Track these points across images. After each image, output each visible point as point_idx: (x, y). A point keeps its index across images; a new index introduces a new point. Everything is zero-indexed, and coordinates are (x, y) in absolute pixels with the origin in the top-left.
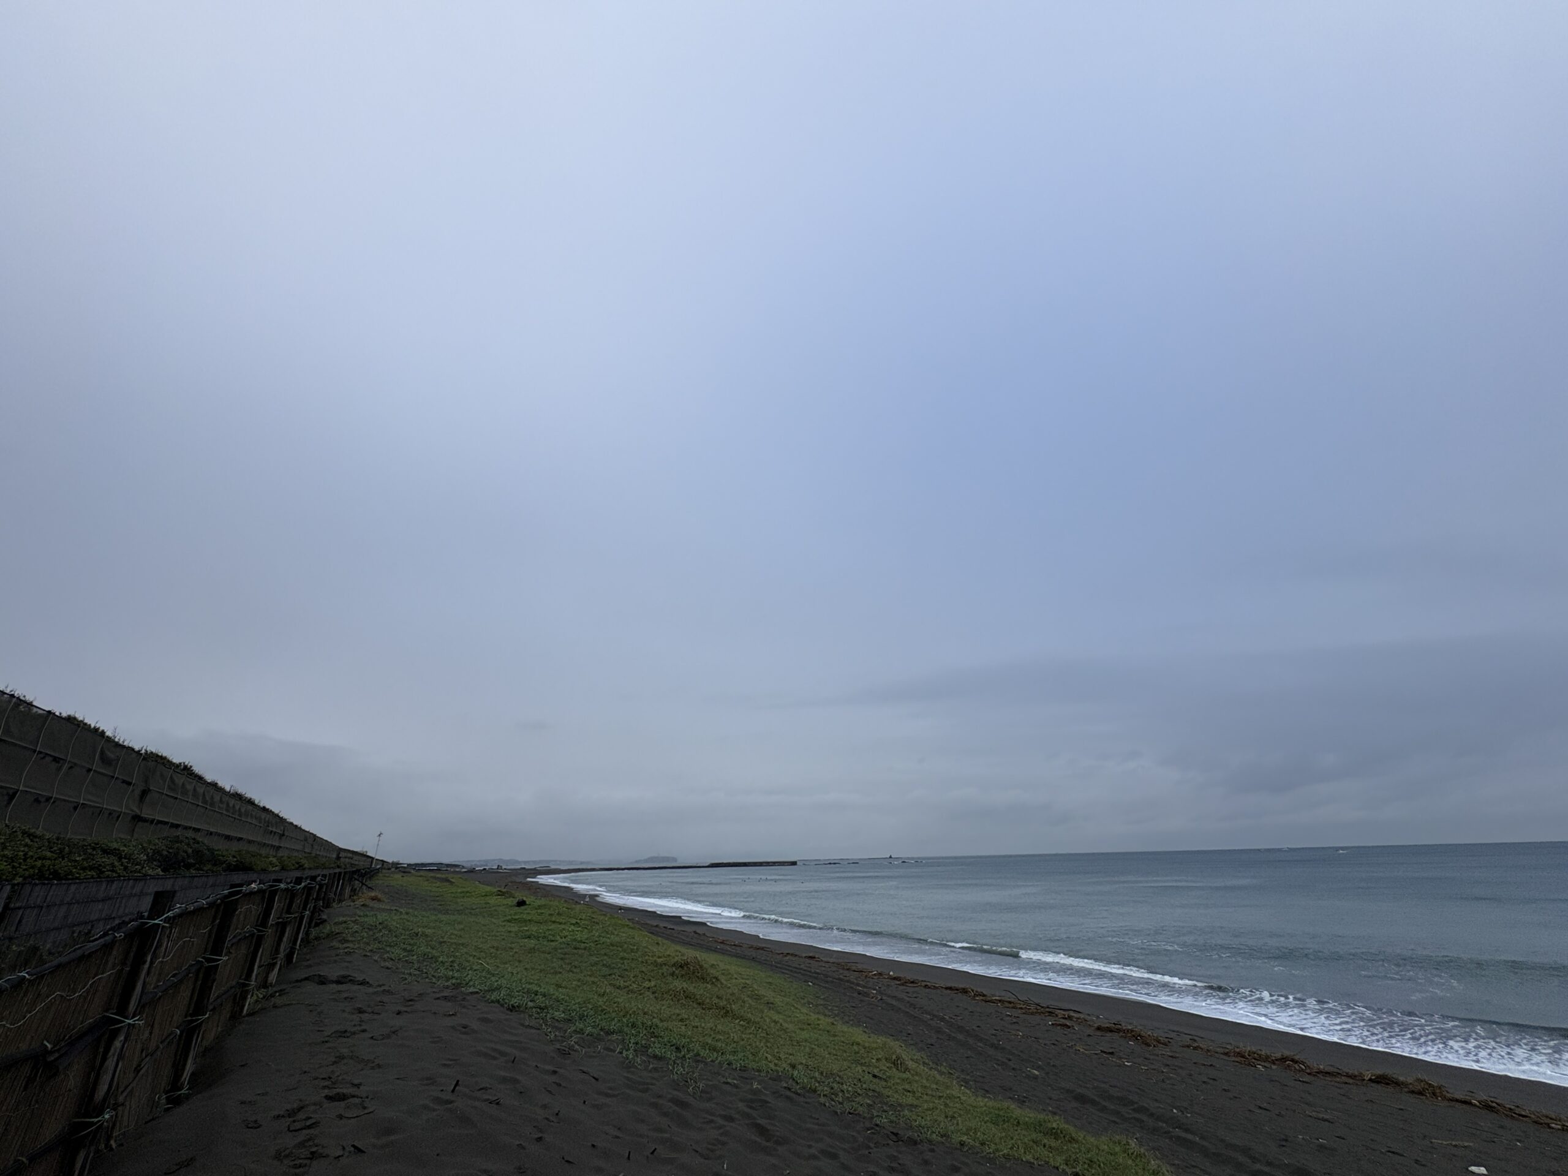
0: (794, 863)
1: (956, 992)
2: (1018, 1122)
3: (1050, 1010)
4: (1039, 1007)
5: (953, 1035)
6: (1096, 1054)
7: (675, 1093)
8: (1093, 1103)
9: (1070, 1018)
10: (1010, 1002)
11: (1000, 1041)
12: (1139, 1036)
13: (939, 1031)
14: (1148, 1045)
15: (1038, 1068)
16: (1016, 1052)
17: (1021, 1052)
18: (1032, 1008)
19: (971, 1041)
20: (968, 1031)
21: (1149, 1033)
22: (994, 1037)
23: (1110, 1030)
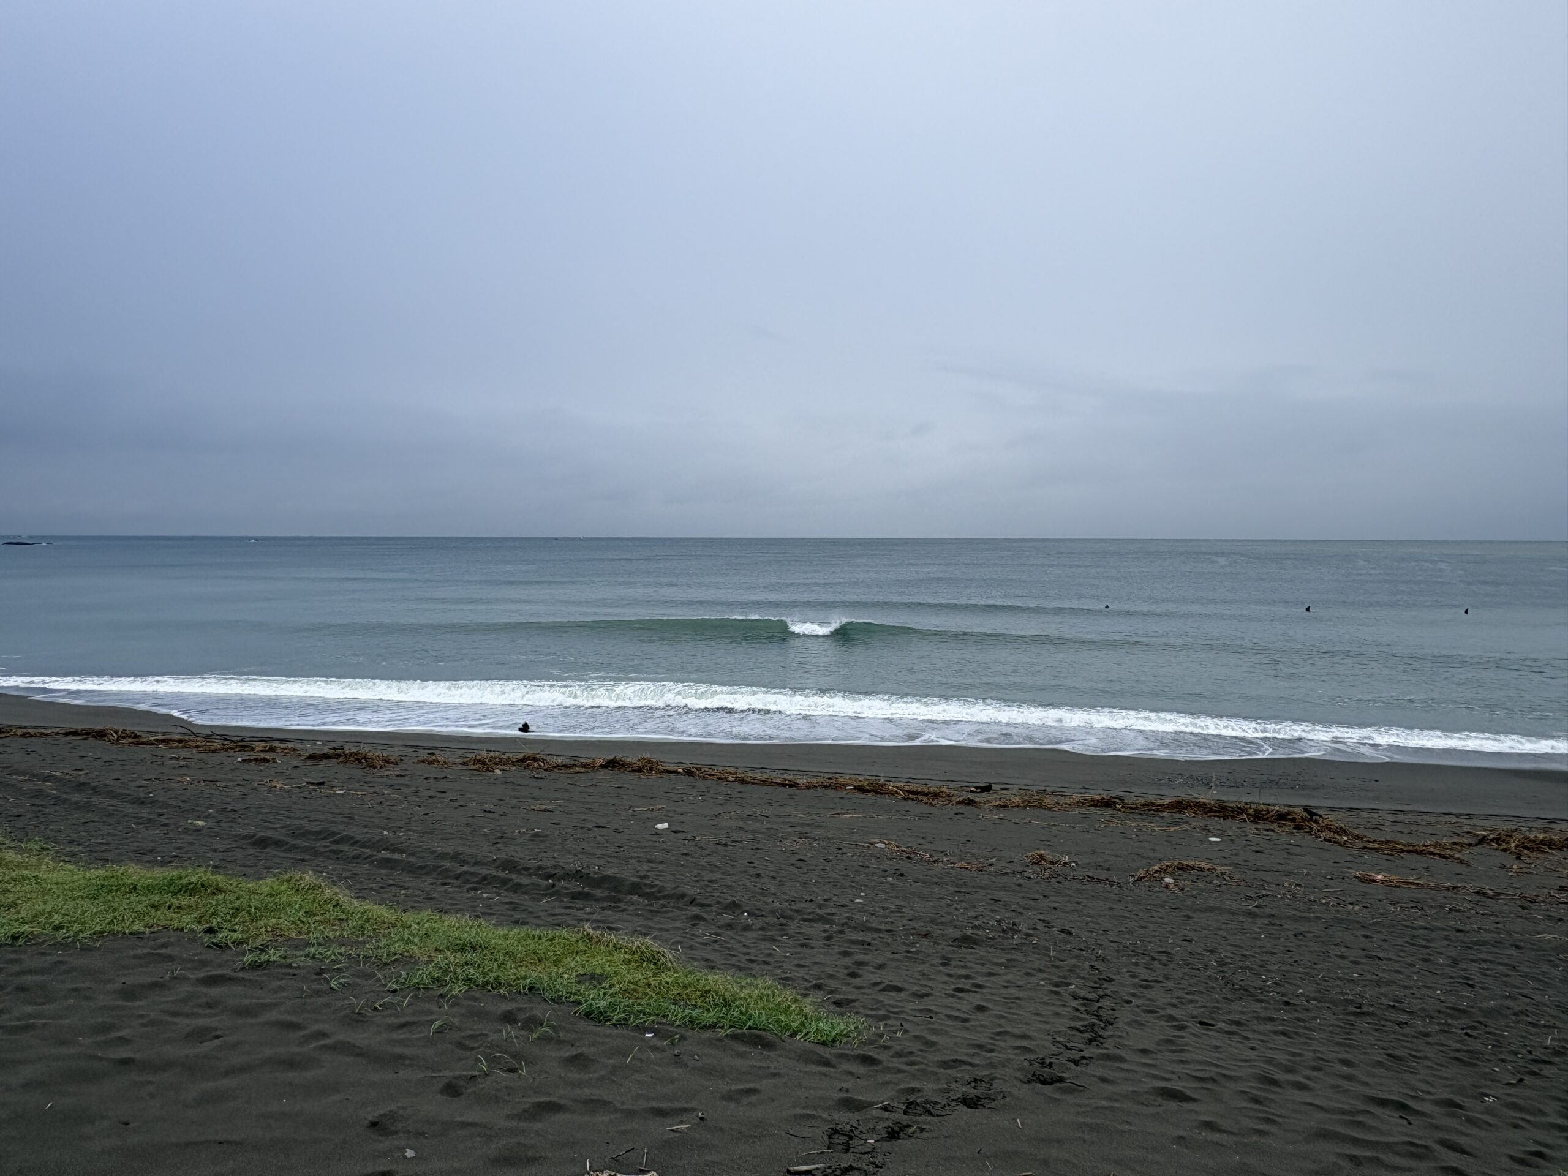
1: (85, 736)
3: (244, 743)
4: (227, 742)
6: (300, 787)
8: (278, 843)
9: (272, 749)
10: (180, 741)
11: (150, 793)
12: (365, 758)
15: (207, 817)
16: (174, 803)
17: (184, 801)
18: (216, 744)
19: (96, 800)
20: (94, 788)
21: (379, 753)
22: (141, 789)
23: (326, 757)
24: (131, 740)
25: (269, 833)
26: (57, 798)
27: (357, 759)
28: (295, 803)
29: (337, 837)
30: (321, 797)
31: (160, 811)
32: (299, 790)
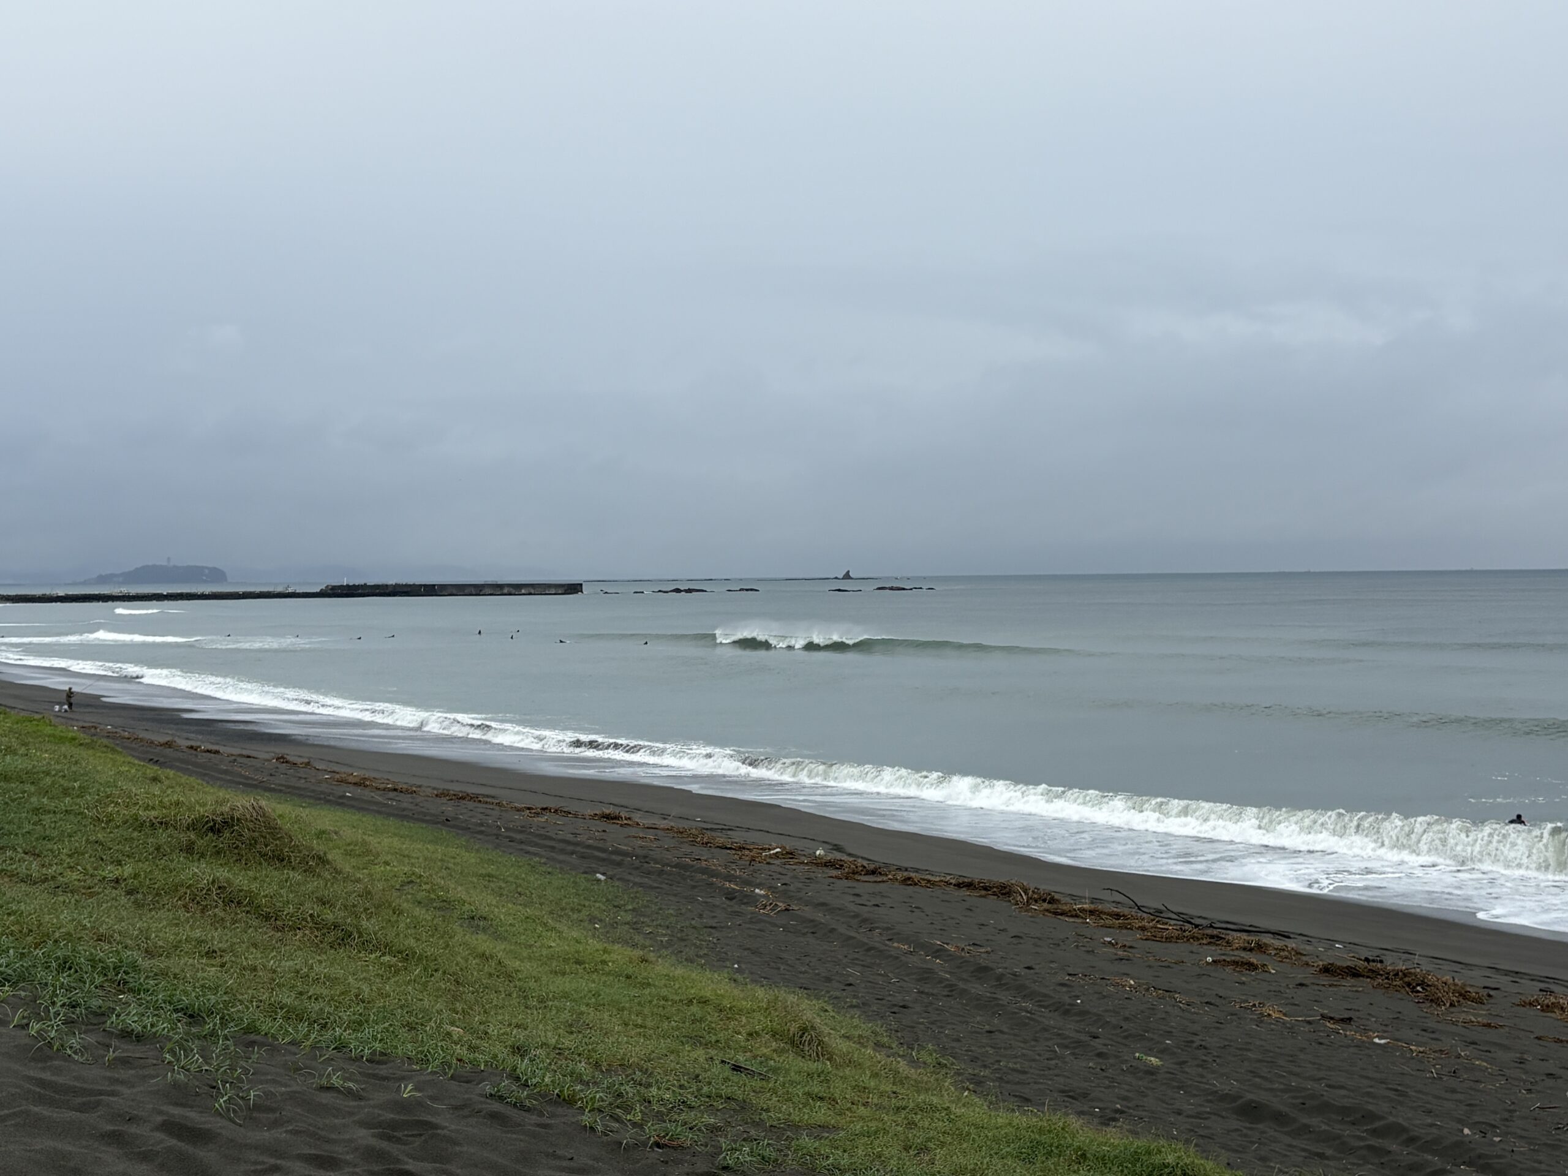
0: (574, 588)
1: (983, 892)
2: (1084, 1156)
3: (1215, 932)
4: (1188, 926)
5: (961, 985)
6: (1309, 1023)
7: (176, 1111)
8: (1279, 1118)
9: (1261, 948)
10: (1117, 916)
11: (1078, 997)
12: (1422, 983)
13: (926, 975)
14: (1437, 1002)
15: (1162, 1052)
16: (1114, 1021)
17: (1126, 1019)
18: (1171, 927)
19: (1004, 997)
20: (999, 978)
21: (1447, 978)
22: (1065, 989)
23: (1353, 973)
24: (1046, 905)
25: (1261, 1097)
26: (951, 987)
27: (1409, 984)
28: (1302, 1050)
29: (1378, 1124)
30: (1348, 1046)
31: (1093, 1030)
32: (1307, 1028)
